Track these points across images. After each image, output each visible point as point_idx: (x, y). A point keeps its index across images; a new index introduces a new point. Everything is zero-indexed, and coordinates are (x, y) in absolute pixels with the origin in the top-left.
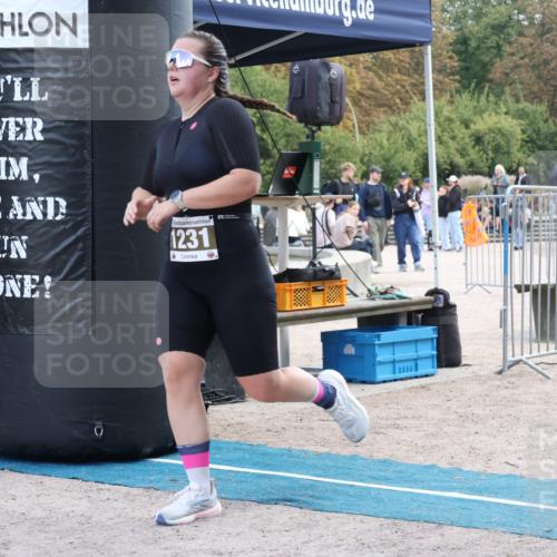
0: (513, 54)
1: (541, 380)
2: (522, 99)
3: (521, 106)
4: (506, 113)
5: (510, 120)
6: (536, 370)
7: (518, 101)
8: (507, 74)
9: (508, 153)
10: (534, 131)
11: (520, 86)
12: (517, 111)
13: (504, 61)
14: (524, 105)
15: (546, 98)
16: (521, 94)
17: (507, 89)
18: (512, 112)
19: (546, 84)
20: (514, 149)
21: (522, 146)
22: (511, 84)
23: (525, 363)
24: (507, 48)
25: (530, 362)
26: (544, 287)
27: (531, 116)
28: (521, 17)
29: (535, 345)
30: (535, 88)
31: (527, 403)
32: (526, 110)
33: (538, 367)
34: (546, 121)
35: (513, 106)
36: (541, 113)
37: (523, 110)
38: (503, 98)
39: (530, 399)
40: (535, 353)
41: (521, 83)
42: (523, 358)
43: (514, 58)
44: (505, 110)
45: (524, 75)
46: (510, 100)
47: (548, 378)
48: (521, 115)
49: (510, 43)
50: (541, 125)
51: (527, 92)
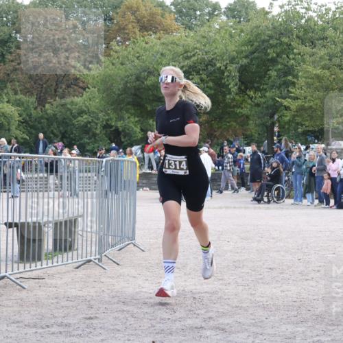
0: (12, 61)
1: (19, 290)
2: (19, 92)
3: (18, 97)
4: (8, 102)
5: (10, 107)
6: (16, 283)
7: (16, 93)
8: (8, 75)
9: (9, 130)
10: (27, 115)
11: (18, 84)
12: (16, 101)
13: (7, 66)
14: (20, 96)
15: (35, 93)
16: (18, 89)
17: (9, 85)
18: (12, 101)
19: (35, 83)
20: (13, 128)
21: (19, 125)
22: (11, 82)
23: (8, 278)
24: (9, 57)
25: (12, 277)
26: (23, 224)
27: (25, 105)
28: (18, 35)
29: (15, 265)
30: (28, 86)
31: (8, 306)
32: (22, 100)
33: (18, 281)
34: (35, 108)
35: (13, 98)
36: (32, 103)
37: (19, 100)
38: (5, 91)
39: (10, 304)
40: (16, 271)
41: (18, 82)
42: (7, 274)
43: (13, 64)
44: (6, 100)
45: (20, 76)
46: (11, 92)
47: (24, 288)
48: (18, 103)
49: (11, 53)
50: (33, 111)
51: (22, 87)
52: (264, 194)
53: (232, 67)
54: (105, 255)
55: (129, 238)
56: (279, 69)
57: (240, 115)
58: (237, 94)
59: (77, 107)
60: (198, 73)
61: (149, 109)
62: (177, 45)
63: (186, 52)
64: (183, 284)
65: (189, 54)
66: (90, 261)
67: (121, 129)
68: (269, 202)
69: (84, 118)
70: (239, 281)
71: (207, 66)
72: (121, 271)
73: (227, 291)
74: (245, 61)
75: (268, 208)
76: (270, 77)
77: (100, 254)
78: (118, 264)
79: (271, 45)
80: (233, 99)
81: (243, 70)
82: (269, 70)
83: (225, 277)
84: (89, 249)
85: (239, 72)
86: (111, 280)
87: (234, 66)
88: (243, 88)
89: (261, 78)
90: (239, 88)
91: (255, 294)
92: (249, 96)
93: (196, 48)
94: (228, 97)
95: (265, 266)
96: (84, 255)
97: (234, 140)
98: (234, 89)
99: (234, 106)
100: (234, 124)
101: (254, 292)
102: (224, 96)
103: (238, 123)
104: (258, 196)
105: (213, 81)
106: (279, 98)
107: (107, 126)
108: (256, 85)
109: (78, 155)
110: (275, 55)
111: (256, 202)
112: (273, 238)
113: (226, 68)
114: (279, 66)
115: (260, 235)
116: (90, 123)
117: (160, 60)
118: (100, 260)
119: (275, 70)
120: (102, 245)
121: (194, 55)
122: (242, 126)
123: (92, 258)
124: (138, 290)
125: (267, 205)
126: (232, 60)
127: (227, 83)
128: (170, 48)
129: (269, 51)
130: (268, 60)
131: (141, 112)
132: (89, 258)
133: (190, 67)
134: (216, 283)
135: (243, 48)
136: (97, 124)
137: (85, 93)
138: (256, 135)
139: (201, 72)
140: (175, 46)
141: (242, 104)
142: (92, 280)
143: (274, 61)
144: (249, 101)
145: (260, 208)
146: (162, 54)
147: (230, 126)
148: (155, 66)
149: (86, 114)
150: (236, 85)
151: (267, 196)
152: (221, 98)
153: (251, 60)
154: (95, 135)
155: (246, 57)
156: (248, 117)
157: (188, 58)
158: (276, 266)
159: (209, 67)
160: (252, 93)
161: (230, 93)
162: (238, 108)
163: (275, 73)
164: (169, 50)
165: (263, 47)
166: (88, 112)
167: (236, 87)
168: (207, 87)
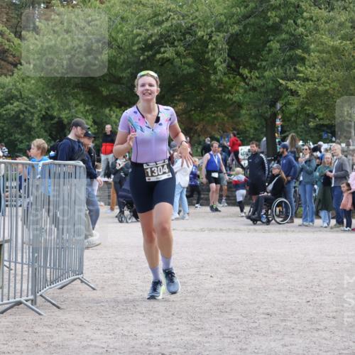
52: (261, 211)
53: (219, 38)
54: (41, 295)
55: (74, 272)
56: (283, 40)
57: (230, 102)
58: (225, 74)
59: (5, 90)
60: (172, 44)
61: (105, 93)
62: (144, 5)
63: (156, 15)
64: (148, 334)
65: (160, 18)
66: (19, 303)
67: (66, 121)
68: (268, 222)
69: (14, 107)
70: (226, 330)
71: (184, 35)
72: (63, 318)
73: (207, 345)
74: (236, 28)
75: (267, 231)
76: (270, 51)
77: (34, 293)
78: (58, 308)
79: (272, 5)
80: (220, 81)
81: (234, 41)
82: (269, 41)
83: (207, 326)
84: (18, 286)
85: (228, 44)
86: (49, 330)
87: (221, 35)
88: (233, 65)
89: (259, 51)
90: (229, 66)
91: (246, 349)
92: (241, 75)
93: (169, 10)
94: (212, 77)
95: (261, 311)
96: (12, 295)
97: (222, 137)
98: (221, 67)
99: (221, 91)
100: (222, 115)
101: (245, 347)
102: (208, 77)
103: (226, 115)
104: (254, 214)
105: (192, 55)
106: (282, 79)
107: (46, 117)
108: (251, 61)
109: (6, 157)
110: (277, 20)
111: (251, 222)
112: (273, 273)
113: (211, 38)
114: (284, 36)
115: (255, 268)
116: (23, 112)
117: (119, 26)
118: (34, 302)
119: (278, 42)
120: (37, 282)
121: (167, 20)
122: (232, 118)
123: (23, 299)
124: (85, 343)
125: (265, 227)
126: (220, 27)
127: (212, 58)
128: (134, 10)
129: (269, 14)
130: (268, 27)
131: (94, 99)
132: (18, 299)
133: (161, 35)
134: (193, 333)
135: (234, 10)
136: (32, 114)
137: (16, 70)
138: (252, 131)
139: (176, 43)
140: (141, 7)
141: (231, 87)
142: (21, 329)
143: (276, 29)
144: (242, 84)
145: (256, 231)
146: (122, 18)
147: (215, 118)
148: (113, 34)
149: (18, 100)
150: (225, 61)
151: (266, 214)
152: (203, 79)
153: (245, 27)
154: (30, 129)
155: (238, 22)
156: (240, 106)
157: (159, 23)
158: (276, 310)
159: (187, 36)
160: (245, 72)
161: (215, 73)
162: (227, 93)
163: (278, 45)
164: (133, 13)
165: (261, 9)
166: (20, 98)
167: (224, 65)
168: (185, 64)
